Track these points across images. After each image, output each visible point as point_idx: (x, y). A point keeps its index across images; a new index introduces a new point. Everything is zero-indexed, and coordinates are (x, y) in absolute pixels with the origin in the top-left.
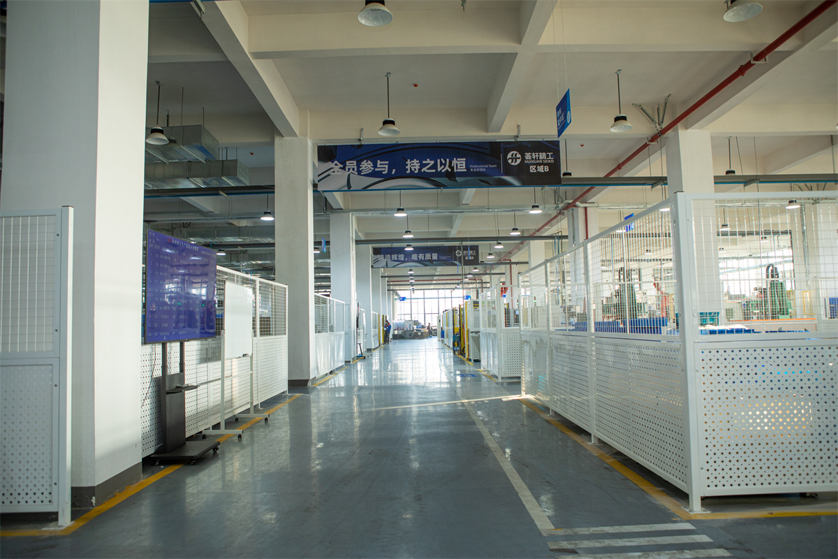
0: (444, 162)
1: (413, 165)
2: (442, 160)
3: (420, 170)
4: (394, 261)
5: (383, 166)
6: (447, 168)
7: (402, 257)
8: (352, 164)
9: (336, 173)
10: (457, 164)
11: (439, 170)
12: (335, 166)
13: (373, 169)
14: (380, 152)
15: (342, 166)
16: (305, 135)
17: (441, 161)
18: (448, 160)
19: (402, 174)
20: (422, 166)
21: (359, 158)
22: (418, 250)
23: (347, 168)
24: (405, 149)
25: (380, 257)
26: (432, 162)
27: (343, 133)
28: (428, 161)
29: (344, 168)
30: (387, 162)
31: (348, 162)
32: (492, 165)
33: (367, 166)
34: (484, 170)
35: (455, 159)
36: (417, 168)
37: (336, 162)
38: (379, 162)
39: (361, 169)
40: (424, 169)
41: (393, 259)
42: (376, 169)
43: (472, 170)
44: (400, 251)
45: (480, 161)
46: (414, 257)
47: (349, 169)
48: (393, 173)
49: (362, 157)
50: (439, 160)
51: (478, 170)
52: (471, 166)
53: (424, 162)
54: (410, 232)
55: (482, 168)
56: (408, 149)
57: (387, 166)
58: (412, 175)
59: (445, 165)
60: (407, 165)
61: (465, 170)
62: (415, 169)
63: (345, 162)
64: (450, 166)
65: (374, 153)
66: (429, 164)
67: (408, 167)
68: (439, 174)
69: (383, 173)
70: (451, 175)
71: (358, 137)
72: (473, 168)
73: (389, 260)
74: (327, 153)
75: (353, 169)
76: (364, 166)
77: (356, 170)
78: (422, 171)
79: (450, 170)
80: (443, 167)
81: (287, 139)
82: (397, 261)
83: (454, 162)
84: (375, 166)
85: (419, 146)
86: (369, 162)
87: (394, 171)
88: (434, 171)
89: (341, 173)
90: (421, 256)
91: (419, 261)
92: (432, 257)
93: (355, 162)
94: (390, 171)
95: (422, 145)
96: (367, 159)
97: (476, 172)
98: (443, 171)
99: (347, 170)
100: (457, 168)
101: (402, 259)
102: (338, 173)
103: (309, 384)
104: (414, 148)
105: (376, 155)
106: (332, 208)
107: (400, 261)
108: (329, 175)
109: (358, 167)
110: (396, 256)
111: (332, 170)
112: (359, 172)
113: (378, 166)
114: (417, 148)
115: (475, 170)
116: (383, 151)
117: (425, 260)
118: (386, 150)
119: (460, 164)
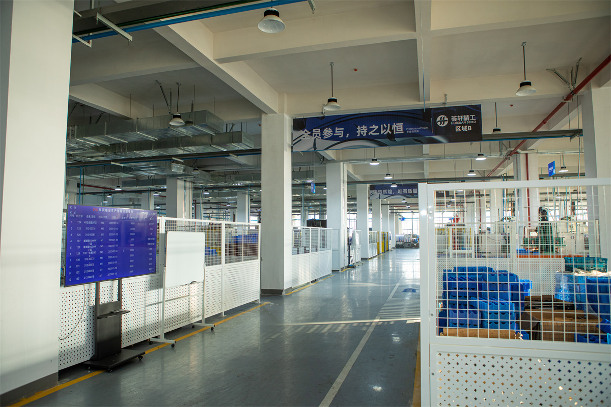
0: (386, 127)
1: (362, 130)
2: (385, 125)
3: (367, 133)
4: (385, 194)
5: (340, 132)
6: (388, 131)
7: (390, 192)
8: (317, 131)
9: (306, 138)
10: (396, 128)
11: (382, 133)
12: (305, 133)
13: (332, 134)
14: (338, 121)
15: (310, 133)
16: (282, 111)
17: (383, 126)
18: (389, 125)
19: (354, 137)
20: (369, 130)
21: (322, 127)
22: (400, 187)
23: (313, 134)
24: (356, 118)
25: (375, 192)
26: (377, 127)
27: (311, 109)
28: (374, 126)
29: (311, 135)
30: (343, 129)
31: (314, 130)
32: (424, 127)
33: (328, 132)
34: (418, 131)
35: (394, 124)
36: (365, 132)
37: (306, 130)
38: (337, 129)
39: (323, 135)
40: (371, 133)
41: (384, 193)
42: (335, 134)
43: (408, 132)
44: (388, 187)
45: (415, 124)
46: (400, 191)
47: (315, 135)
48: (347, 137)
49: (324, 126)
50: (382, 126)
51: (413, 131)
52: (407, 129)
53: (370, 127)
54: (390, 174)
55: (416, 130)
56: (358, 118)
57: (342, 132)
58: (362, 138)
59: (387, 129)
60: (358, 130)
61: (403, 132)
62: (364, 133)
63: (312, 130)
64: (391, 130)
65: (333, 122)
66: (374, 128)
67: (358, 132)
68: (382, 136)
69: (340, 137)
70: (392, 137)
71: (321, 111)
72: (409, 131)
73: (381, 194)
74: (299, 124)
75: (318, 135)
76: (326, 132)
77: (320, 135)
78: (369, 134)
79: (390, 133)
80: (385, 130)
81: (270, 115)
82: (387, 194)
83: (394, 126)
84: (334, 132)
85: (366, 115)
86: (330, 129)
87: (348, 135)
88: (378, 134)
89: (309, 138)
90: (405, 191)
91: (403, 195)
92: (413, 192)
93: (319, 130)
94: (345, 135)
95: (368, 115)
96: (328, 127)
97: (411, 133)
98: (385, 134)
99: (313, 136)
100: (396, 131)
101: (391, 193)
102: (307, 138)
103: (284, 293)
104: (363, 117)
105: (334, 124)
106: (327, 160)
107: (389, 194)
108: (301, 140)
109: (322, 133)
110: (386, 190)
111: (303, 136)
112: (322, 137)
113: (336, 132)
114: (365, 117)
115: (410, 132)
116: (340, 120)
117: (407, 194)
118: (342, 120)
119: (398, 128)
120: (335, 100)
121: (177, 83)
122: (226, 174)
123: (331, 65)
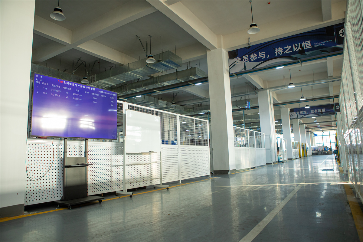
0: (297, 45)
1: (279, 51)
2: (296, 44)
3: (283, 53)
4: (301, 114)
5: (262, 55)
6: (299, 48)
7: (305, 112)
8: (246, 57)
9: (238, 63)
10: (305, 45)
11: (294, 50)
12: (237, 60)
13: (257, 57)
14: (260, 48)
15: (241, 59)
16: (220, 47)
17: (295, 45)
18: (299, 44)
19: (273, 57)
20: (284, 50)
21: (249, 54)
22: (313, 108)
23: (243, 59)
24: (274, 43)
25: (294, 113)
26: (290, 47)
27: (240, 43)
28: (288, 47)
29: (242, 60)
30: (264, 52)
31: (243, 57)
32: (328, 40)
33: (254, 56)
34: (323, 44)
35: (304, 42)
36: (281, 52)
37: (238, 58)
38: (260, 53)
39: (250, 59)
40: (286, 52)
41: (301, 113)
42: (259, 57)
43: (315, 46)
44: (303, 109)
45: (320, 40)
46: (312, 111)
47: (244, 60)
48: (268, 57)
49: (251, 53)
50: (294, 45)
51: (319, 45)
52: (314, 44)
53: (285, 48)
54: (304, 97)
55: (322, 44)
56: (275, 43)
57: (264, 55)
58: (279, 56)
59: (298, 47)
60: (275, 51)
61: (311, 47)
62: (280, 53)
63: (242, 57)
64: (301, 47)
65: (257, 49)
66: (288, 48)
67: (276, 53)
68: (295, 53)
69: (263, 58)
70: (302, 51)
71: (247, 43)
72: (316, 45)
73: (299, 114)
74: (233, 54)
75: (247, 60)
76: (252, 57)
77: (248, 60)
78: (285, 53)
79: (301, 49)
80: (297, 48)
81: (212, 51)
82: (303, 114)
83: (304, 44)
84: (258, 56)
85: (281, 40)
86: (255, 54)
87: (268, 56)
88: (292, 51)
89: (241, 63)
90: (316, 111)
91: (315, 113)
92: (322, 111)
93: (247, 56)
94: (266, 56)
95: (283, 39)
96: (253, 53)
97: (318, 47)
98: (297, 50)
99: (243, 60)
100: (305, 47)
101: (306, 113)
102: (239, 63)
103: (229, 173)
104: (278, 42)
105: (258, 50)
106: (258, 89)
107: (304, 114)
108: (235, 65)
109: (249, 58)
110: (302, 112)
111: (236, 62)
112: (250, 61)
113: (260, 55)
114: (280, 41)
115: (317, 46)
116: (261, 47)
117: (318, 113)
118: (263, 46)
119: (307, 44)
120: (255, 25)
121: (150, 36)
122: (194, 106)
123: (250, 1)
